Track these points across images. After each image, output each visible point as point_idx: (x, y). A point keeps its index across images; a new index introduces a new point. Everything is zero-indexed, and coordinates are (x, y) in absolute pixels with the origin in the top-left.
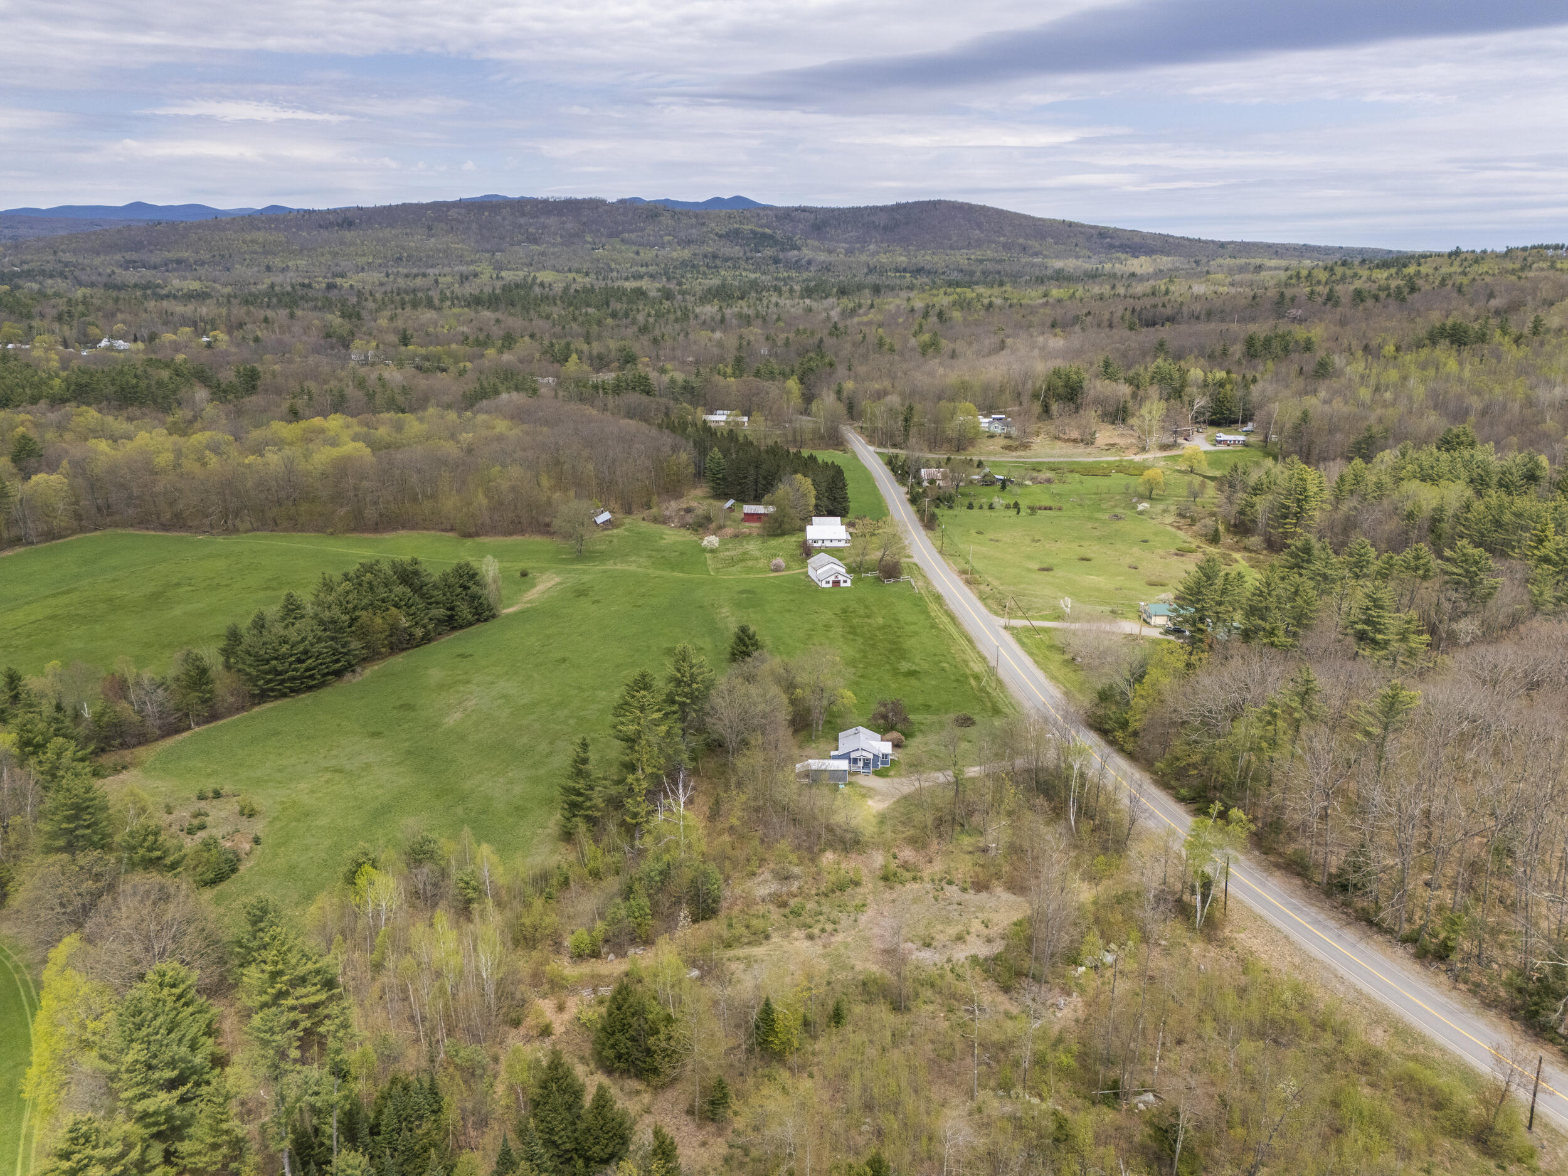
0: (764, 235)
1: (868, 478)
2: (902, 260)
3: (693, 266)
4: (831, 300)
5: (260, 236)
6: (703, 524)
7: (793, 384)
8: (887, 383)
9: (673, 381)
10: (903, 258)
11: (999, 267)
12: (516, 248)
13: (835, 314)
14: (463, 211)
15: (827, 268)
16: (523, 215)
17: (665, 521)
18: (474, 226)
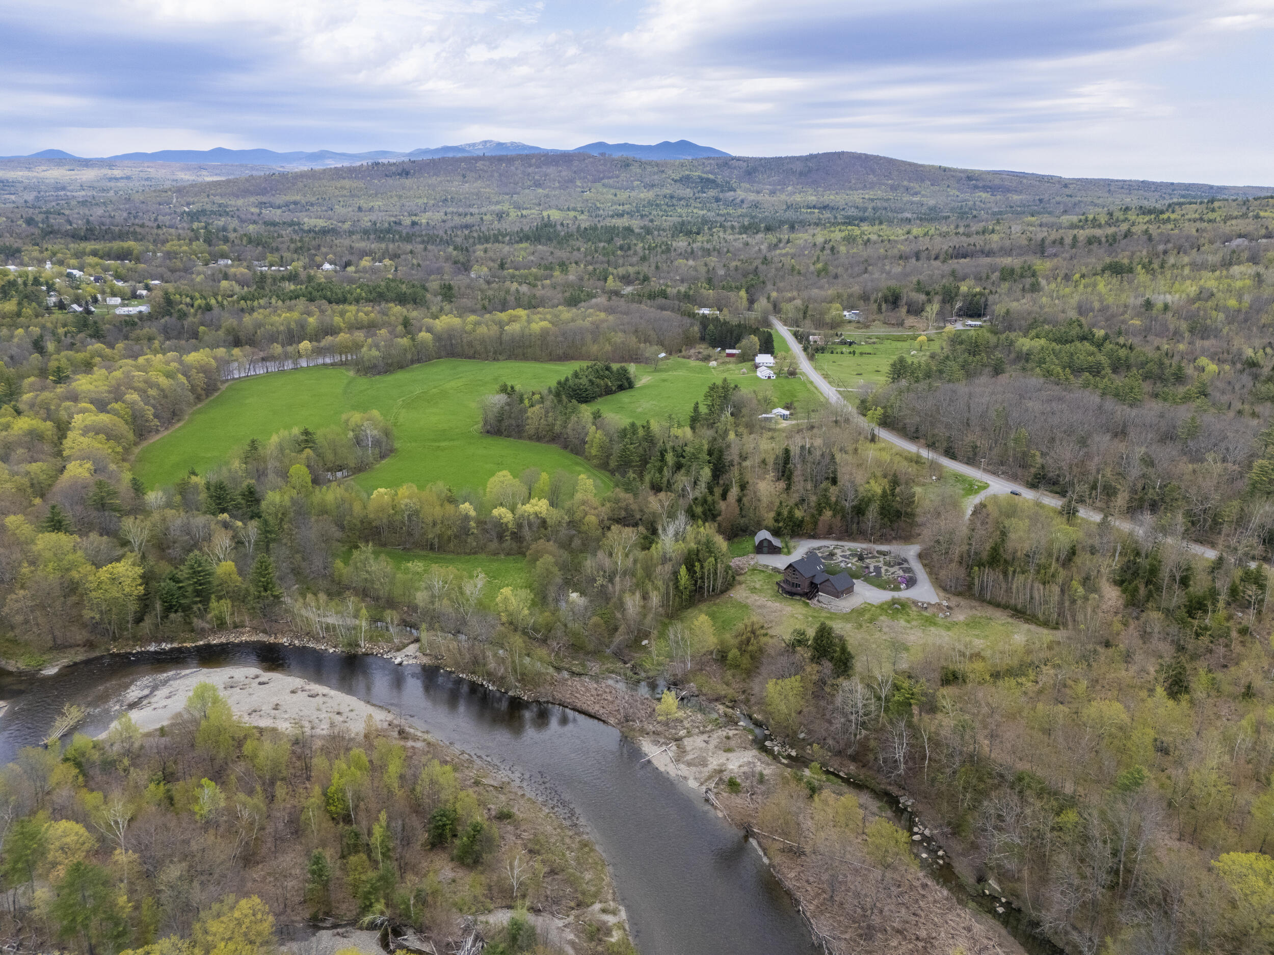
0: (708, 180)
1: (784, 341)
2: (812, 199)
3: (657, 205)
4: (760, 236)
5: (347, 183)
6: (707, 358)
7: (743, 293)
8: (795, 293)
9: (679, 291)
10: (814, 198)
11: (885, 204)
12: (527, 191)
13: (764, 247)
14: (487, 163)
15: (756, 205)
16: (530, 166)
17: (689, 357)
18: (496, 174)
